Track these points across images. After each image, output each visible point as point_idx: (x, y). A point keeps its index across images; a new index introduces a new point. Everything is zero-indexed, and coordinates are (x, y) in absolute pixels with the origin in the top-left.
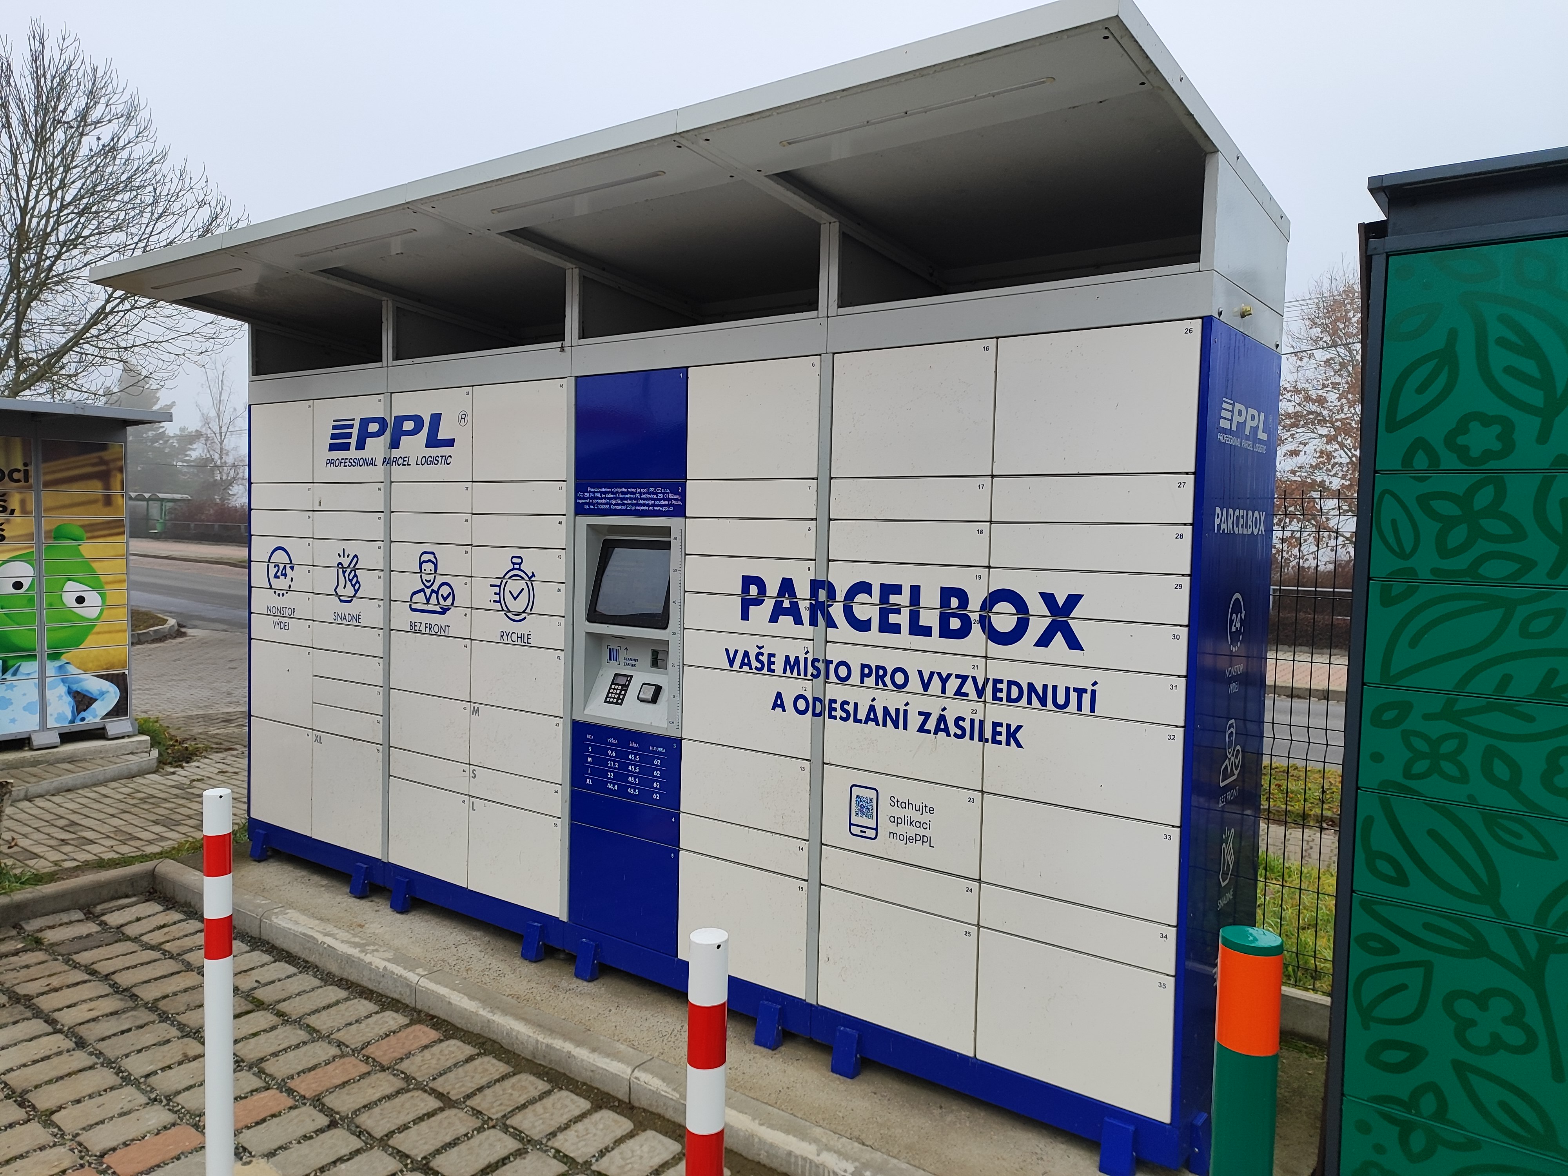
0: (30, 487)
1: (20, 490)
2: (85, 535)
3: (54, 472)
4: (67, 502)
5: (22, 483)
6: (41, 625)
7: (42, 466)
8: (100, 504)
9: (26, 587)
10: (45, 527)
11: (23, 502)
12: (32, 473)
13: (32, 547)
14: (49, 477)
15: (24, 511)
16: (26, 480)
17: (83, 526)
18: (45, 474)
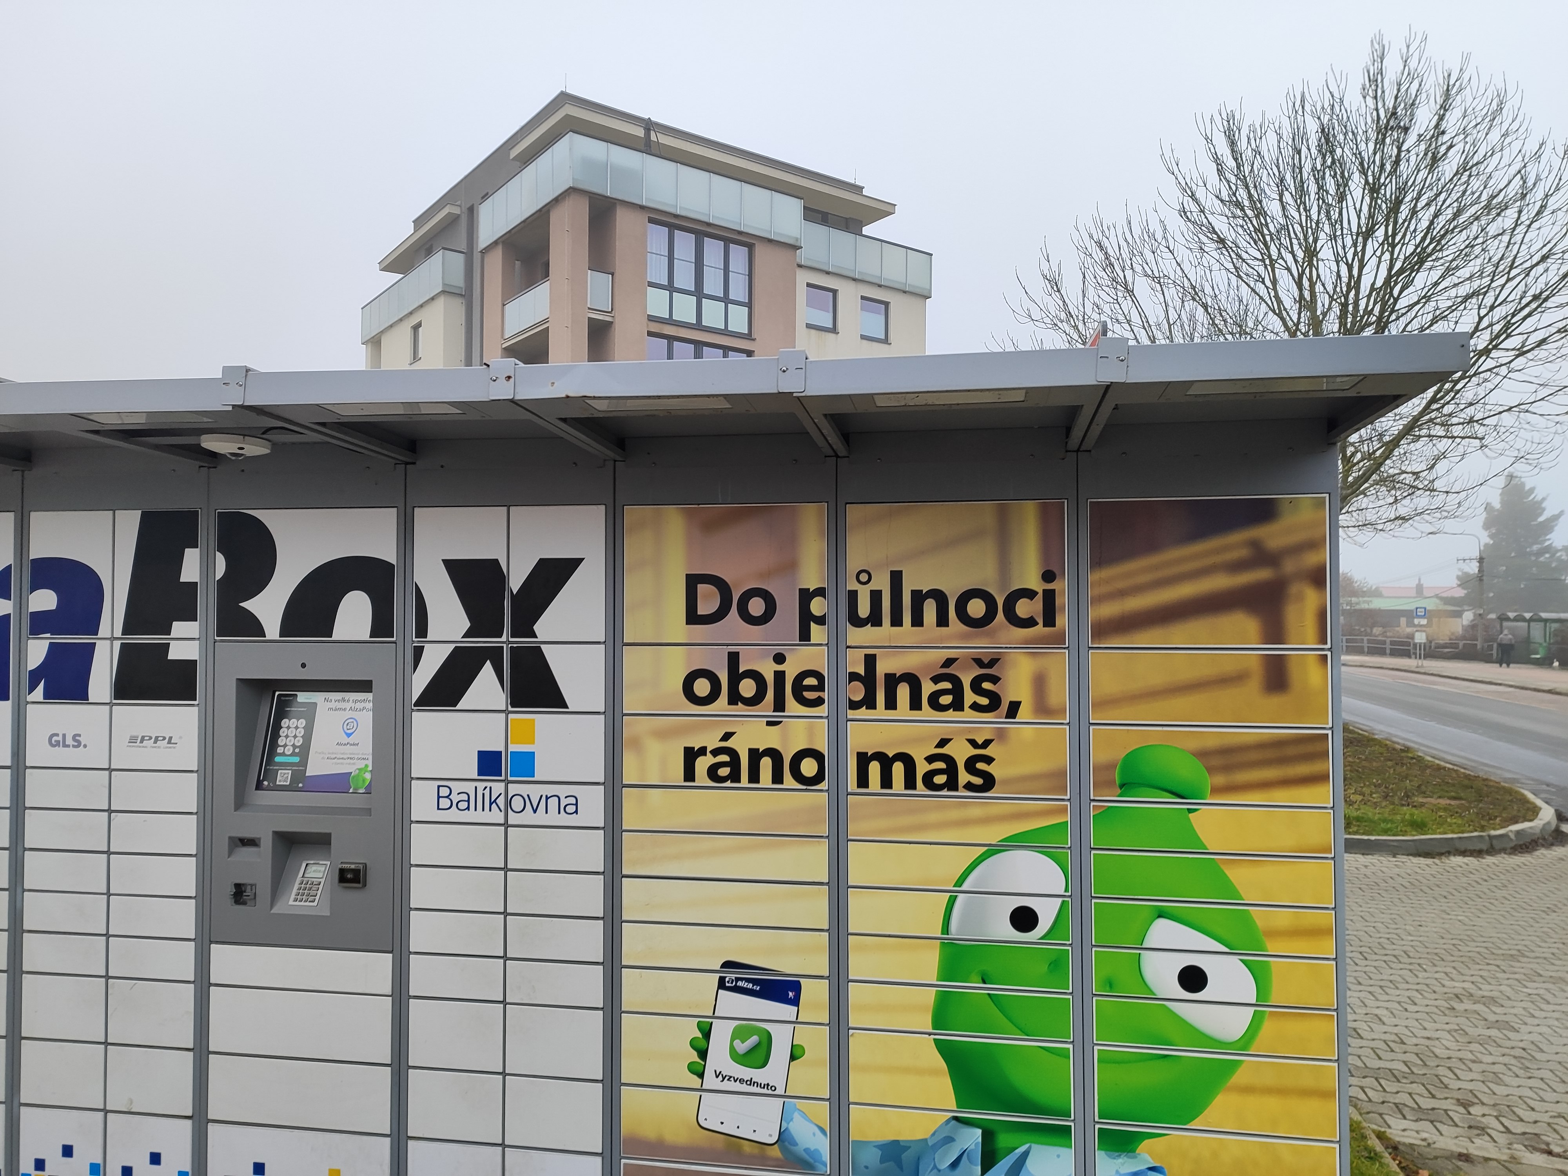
0: (1059, 640)
1: (1032, 646)
2: (1208, 781)
3: (1122, 594)
4: (1158, 679)
5: (1040, 629)
6: (1083, 1046)
7: (1094, 577)
8: (1254, 685)
9: (1044, 924)
10: (1098, 754)
11: (1040, 683)
12: (1063, 600)
13: (1063, 810)
14: (1109, 610)
15: (1042, 708)
16: (1050, 620)
17: (1202, 755)
18: (1098, 600)
